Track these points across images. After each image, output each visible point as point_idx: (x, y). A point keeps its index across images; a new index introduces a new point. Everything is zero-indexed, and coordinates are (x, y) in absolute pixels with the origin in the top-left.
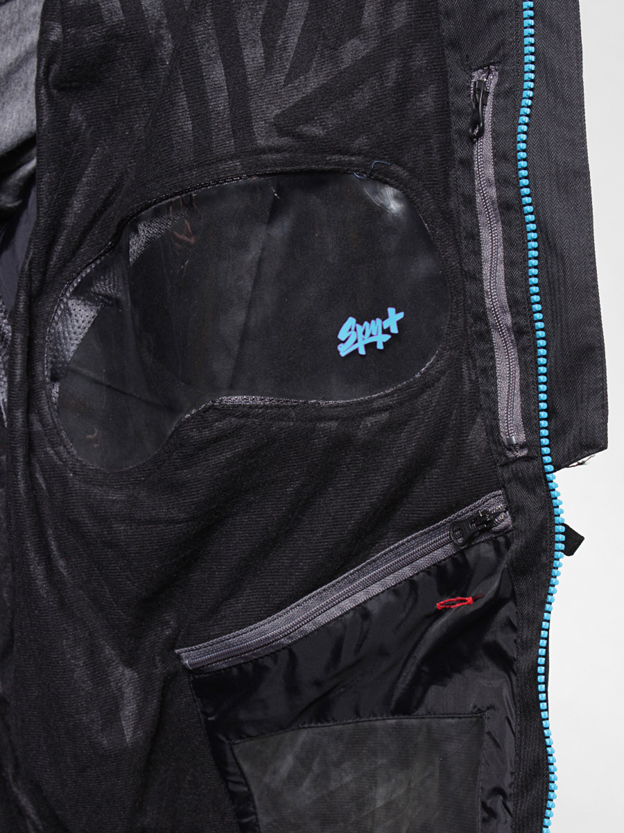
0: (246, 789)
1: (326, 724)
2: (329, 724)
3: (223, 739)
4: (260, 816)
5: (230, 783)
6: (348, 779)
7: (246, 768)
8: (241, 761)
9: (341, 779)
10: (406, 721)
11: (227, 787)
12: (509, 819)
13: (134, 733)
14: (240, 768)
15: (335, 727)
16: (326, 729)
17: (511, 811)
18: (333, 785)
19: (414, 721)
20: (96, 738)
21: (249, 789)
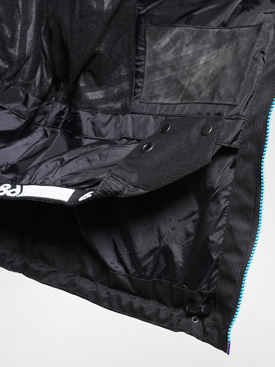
0: (144, 49)
1: (188, 26)
2: (190, 26)
3: (143, 22)
4: (146, 63)
5: (138, 45)
6: (189, 52)
7: (148, 39)
8: (147, 36)
9: (187, 52)
10: (223, 30)
11: (136, 47)
12: (263, 63)
13: (108, 6)
14: (145, 39)
15: (192, 28)
16: (188, 28)
17: (265, 60)
18: (183, 54)
19: (227, 30)
20: (92, 3)
21: (146, 50)
